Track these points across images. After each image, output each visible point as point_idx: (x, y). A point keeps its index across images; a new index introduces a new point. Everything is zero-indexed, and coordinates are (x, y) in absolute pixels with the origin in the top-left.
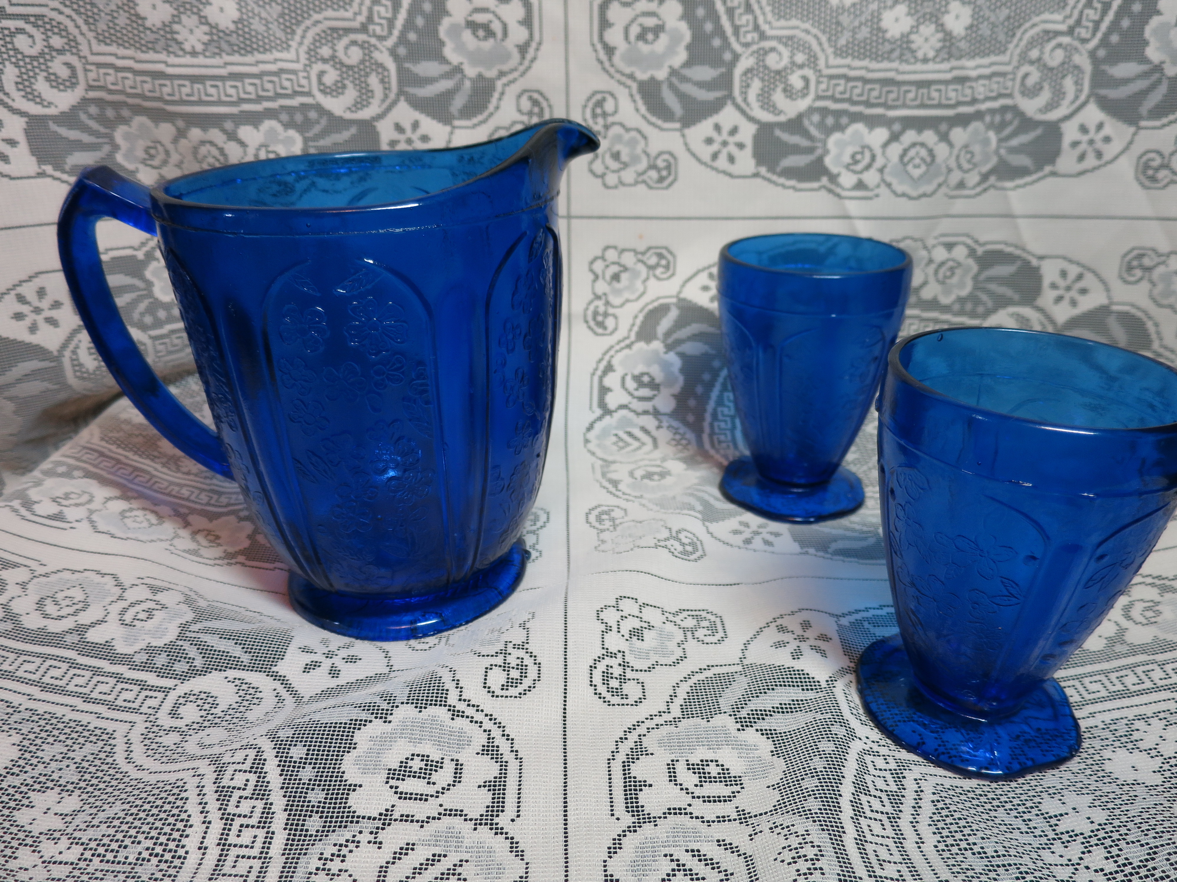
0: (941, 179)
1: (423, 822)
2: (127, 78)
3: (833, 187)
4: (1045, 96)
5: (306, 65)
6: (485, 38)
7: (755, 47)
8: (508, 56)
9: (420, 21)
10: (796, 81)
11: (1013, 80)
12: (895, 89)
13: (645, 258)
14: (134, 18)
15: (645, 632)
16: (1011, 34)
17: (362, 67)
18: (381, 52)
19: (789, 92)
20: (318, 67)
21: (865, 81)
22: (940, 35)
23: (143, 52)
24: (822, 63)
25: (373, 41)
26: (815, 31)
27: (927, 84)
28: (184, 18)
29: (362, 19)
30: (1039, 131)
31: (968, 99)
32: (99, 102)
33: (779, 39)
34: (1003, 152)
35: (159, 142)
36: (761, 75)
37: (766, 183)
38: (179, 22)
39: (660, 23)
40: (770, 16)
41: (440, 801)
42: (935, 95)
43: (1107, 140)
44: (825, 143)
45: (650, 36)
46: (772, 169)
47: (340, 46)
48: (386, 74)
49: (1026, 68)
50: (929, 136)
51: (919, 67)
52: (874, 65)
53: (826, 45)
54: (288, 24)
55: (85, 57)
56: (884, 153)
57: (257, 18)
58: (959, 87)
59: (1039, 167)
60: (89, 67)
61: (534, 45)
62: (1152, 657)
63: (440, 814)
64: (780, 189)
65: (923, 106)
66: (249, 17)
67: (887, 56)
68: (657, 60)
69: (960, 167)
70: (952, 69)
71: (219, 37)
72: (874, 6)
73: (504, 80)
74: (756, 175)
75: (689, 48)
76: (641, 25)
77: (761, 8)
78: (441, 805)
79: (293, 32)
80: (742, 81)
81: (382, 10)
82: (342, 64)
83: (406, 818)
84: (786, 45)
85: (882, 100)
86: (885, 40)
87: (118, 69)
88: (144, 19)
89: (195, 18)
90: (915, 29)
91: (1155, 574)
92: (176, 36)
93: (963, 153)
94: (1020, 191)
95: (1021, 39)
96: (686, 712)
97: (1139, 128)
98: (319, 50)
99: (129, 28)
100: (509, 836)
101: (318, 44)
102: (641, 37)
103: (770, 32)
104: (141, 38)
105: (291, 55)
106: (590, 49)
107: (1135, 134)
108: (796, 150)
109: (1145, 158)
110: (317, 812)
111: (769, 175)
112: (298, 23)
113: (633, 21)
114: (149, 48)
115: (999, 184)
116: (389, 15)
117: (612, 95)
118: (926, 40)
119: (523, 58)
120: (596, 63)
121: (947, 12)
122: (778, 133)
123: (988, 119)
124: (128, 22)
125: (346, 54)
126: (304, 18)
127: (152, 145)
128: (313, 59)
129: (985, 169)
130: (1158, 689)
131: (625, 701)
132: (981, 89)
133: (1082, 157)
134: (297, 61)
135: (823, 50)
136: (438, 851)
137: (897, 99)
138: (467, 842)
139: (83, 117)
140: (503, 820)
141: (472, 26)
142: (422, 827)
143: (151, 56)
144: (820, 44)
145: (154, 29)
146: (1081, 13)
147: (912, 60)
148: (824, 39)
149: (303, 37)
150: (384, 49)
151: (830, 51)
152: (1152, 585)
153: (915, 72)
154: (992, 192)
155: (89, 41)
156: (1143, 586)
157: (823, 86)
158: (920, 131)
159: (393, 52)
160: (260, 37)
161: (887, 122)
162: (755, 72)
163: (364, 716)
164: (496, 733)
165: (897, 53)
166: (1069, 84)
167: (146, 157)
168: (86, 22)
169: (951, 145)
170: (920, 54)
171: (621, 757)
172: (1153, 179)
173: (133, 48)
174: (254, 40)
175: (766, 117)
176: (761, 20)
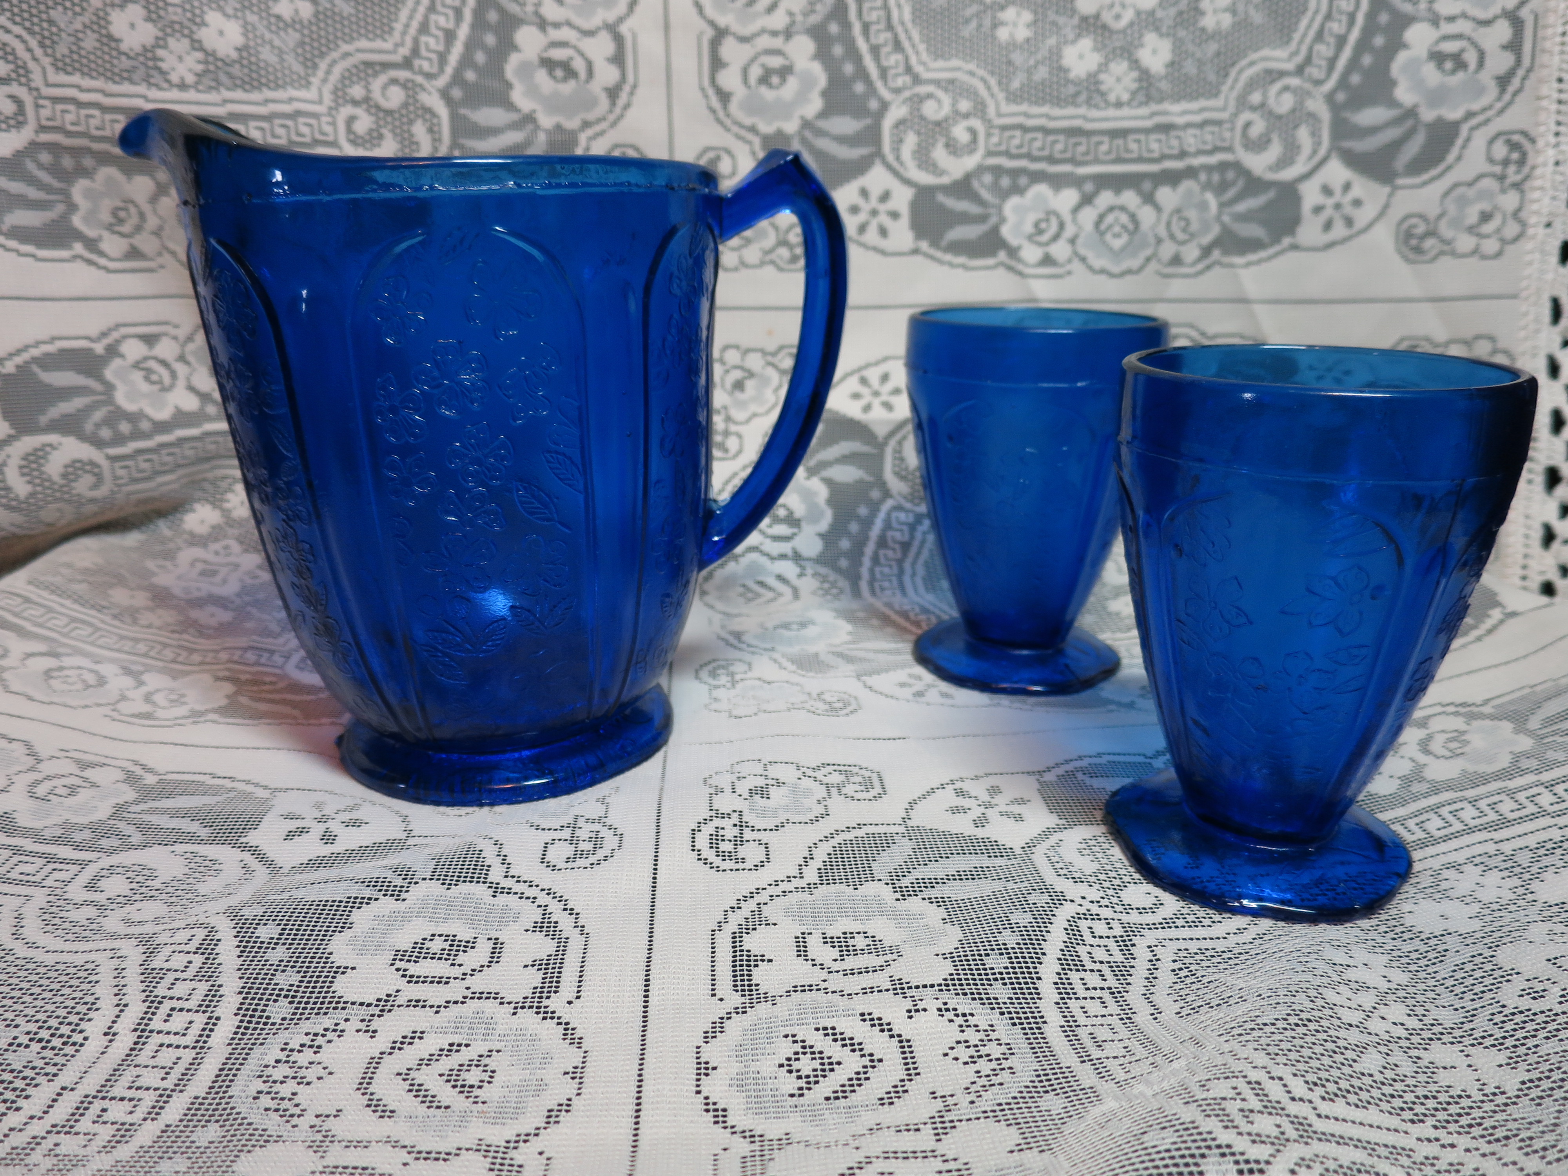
0: (1148, 252)
1: (439, 1007)
2: (92, 116)
3: (1013, 263)
4: (1275, 151)
5: (330, 108)
6: (565, 79)
7: (907, 94)
8: (593, 103)
9: (480, 57)
10: (960, 132)
11: (1232, 129)
12: (1084, 140)
13: (775, 360)
14: (105, 40)
15: (771, 789)
16: (1223, 73)
17: (404, 112)
18: (430, 94)
19: (952, 147)
20: (347, 111)
21: (1046, 131)
22: (1135, 74)
23: (115, 82)
24: (991, 111)
25: (419, 79)
26: (981, 72)
27: (1123, 133)
28: (171, 42)
29: (404, 51)
30: (1271, 194)
31: (1175, 152)
32: (52, 147)
33: (937, 83)
34: (1226, 219)
35: (132, 202)
36: (916, 127)
37: (928, 262)
38: (165, 47)
39: (787, 63)
40: (924, 56)
41: (467, 983)
42: (1134, 146)
43: (1357, 203)
44: (1000, 208)
45: (775, 80)
46: (935, 243)
47: (377, 84)
48: (435, 121)
49: (1246, 116)
50: (1130, 198)
51: (1111, 112)
52: (1057, 112)
53: (996, 89)
54: (308, 56)
55: (37, 89)
56: (1074, 220)
57: (268, 47)
58: (1163, 137)
59: (1276, 239)
60: (41, 102)
61: (627, 88)
62: (1459, 794)
63: (465, 997)
64: (946, 268)
65: (1119, 160)
66: (257, 44)
67: (1072, 100)
68: (784, 109)
69: (1172, 237)
70: (1153, 114)
71: (217, 68)
72: (1052, 41)
73: (590, 132)
74: (916, 251)
75: (825, 94)
76: (763, 66)
77: (913, 46)
78: (468, 988)
79: (315, 66)
80: (892, 135)
81: (431, 41)
82: (378, 107)
83: (417, 1003)
84: (946, 90)
85: (1068, 155)
86: (1068, 81)
87: (80, 104)
88: (117, 41)
89: (186, 42)
90: (1103, 67)
91: (1459, 701)
92: (160, 64)
93: (1174, 220)
94: (1253, 269)
95: (1236, 80)
96: (825, 876)
97: (1395, 188)
98: (349, 91)
99: (99, 53)
100: (563, 1020)
101: (347, 82)
102: (764, 80)
103: (926, 75)
104: (113, 65)
105: (311, 94)
106: (699, 95)
107: (1391, 195)
108: (965, 218)
109: (1405, 226)
110: (286, 996)
111: (932, 251)
112: (322, 55)
113: (753, 60)
114: (123, 78)
115: (1227, 260)
116: (441, 48)
117: (728, 152)
118: (1118, 80)
119: (613, 104)
120: (706, 112)
121: (1142, 45)
122: (941, 198)
123: (1203, 177)
124: (98, 45)
125: (383, 95)
126: (329, 48)
127: (121, 205)
128: (341, 101)
129: (1207, 239)
130: (1471, 830)
131: (740, 866)
132: (1191, 140)
133: (1328, 226)
134: (320, 102)
135: (992, 95)
136: (456, 1039)
137: (1087, 153)
138: (500, 1029)
139: (30, 166)
140: (555, 1003)
141: (548, 64)
142: (437, 1012)
143: (126, 88)
144: (989, 88)
145: (132, 54)
146: (1310, 49)
147: (1102, 105)
148: (993, 82)
149: (328, 72)
150: (433, 91)
151: (1001, 96)
152: (1456, 714)
153: (1106, 119)
154: (1217, 270)
155: (44, 69)
156: (1443, 717)
157: (995, 139)
158: (1118, 191)
159: (445, 94)
160: (270, 69)
161: (1076, 182)
162: (909, 124)
163: (367, 893)
164: (555, 907)
165: (1083, 97)
166: (1303, 134)
167: (112, 220)
168: (42, 45)
169: (1158, 208)
170: (1112, 98)
171: (731, 927)
172: (1418, 250)
173: (102, 79)
174: (263, 73)
175: (925, 178)
176: (913, 60)
